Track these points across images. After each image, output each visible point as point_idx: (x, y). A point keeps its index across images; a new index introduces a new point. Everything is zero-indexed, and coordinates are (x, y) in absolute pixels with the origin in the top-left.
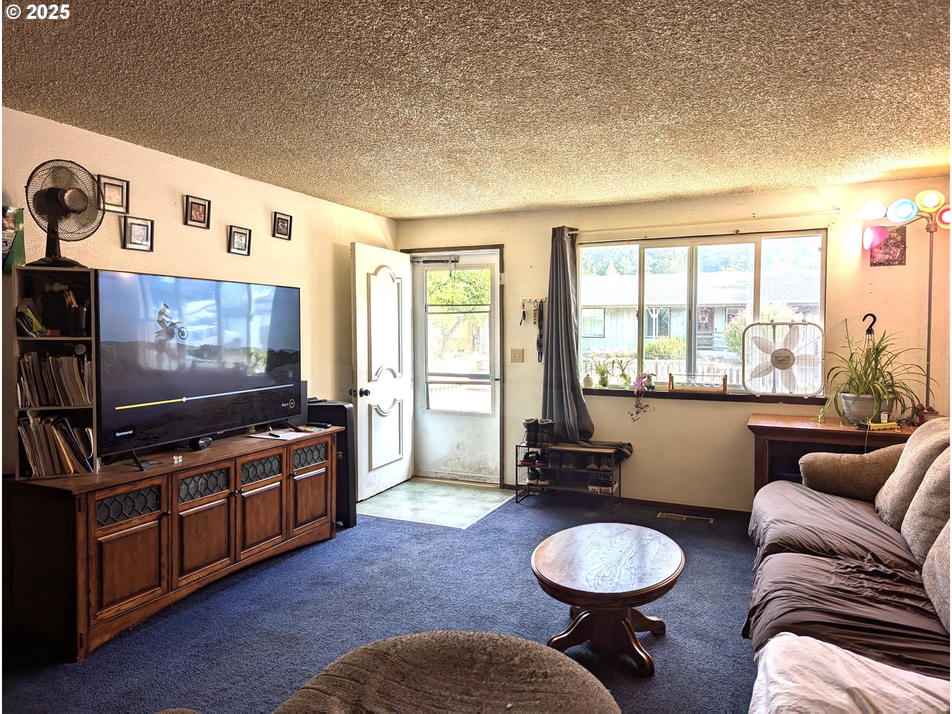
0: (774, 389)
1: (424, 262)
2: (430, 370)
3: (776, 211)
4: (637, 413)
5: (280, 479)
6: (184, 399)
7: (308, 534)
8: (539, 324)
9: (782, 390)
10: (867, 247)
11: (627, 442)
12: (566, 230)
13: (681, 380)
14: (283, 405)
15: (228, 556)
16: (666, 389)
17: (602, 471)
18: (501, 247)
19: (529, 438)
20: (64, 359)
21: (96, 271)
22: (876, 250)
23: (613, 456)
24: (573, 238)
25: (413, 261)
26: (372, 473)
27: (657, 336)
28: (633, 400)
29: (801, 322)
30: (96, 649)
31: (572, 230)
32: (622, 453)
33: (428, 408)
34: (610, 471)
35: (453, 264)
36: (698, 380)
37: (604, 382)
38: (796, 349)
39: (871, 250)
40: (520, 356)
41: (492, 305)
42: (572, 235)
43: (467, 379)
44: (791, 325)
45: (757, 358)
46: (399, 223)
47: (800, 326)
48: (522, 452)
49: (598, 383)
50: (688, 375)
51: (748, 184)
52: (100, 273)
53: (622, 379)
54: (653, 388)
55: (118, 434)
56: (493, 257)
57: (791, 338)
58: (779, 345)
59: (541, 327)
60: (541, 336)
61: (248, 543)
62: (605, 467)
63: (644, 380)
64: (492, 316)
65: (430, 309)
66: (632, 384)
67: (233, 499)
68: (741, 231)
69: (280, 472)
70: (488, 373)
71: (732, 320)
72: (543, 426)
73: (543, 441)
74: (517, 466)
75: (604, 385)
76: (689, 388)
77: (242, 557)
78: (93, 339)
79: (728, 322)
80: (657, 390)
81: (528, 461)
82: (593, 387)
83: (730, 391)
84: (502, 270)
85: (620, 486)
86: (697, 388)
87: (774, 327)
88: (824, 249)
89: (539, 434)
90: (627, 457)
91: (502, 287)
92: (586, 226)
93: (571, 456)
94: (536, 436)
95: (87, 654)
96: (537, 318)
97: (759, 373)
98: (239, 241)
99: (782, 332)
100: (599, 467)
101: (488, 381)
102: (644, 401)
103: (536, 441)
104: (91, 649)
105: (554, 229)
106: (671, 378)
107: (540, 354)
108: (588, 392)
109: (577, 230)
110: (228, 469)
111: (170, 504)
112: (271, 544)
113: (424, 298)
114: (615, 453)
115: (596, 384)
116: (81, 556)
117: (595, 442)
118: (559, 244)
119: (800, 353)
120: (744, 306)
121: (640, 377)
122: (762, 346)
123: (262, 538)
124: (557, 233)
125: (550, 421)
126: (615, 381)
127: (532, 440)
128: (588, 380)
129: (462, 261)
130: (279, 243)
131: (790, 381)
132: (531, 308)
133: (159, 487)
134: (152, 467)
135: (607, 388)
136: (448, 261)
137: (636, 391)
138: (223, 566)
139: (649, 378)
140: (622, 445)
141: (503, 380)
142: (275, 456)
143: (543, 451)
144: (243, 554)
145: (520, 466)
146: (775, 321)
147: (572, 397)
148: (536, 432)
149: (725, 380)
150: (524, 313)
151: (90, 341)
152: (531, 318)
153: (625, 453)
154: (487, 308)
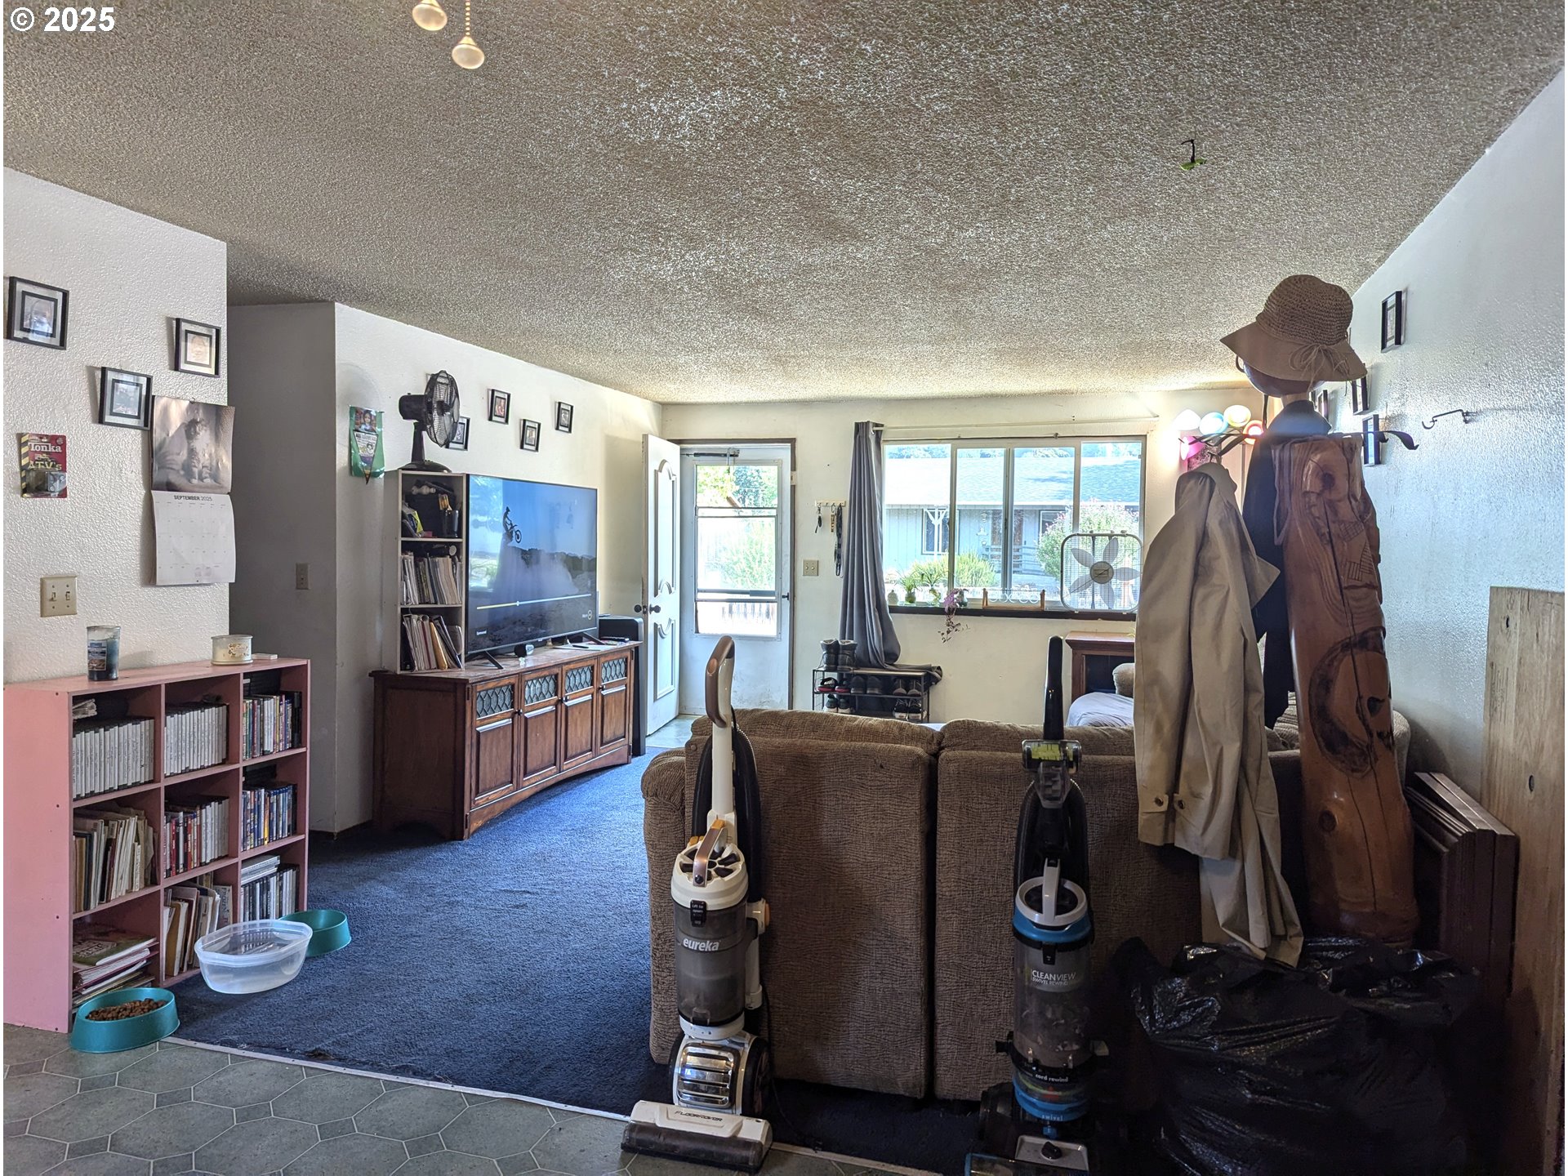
0: (1093, 604)
1: (696, 455)
2: (700, 587)
3: (1094, 415)
4: (948, 632)
5: (591, 691)
6: (518, 603)
7: (611, 754)
8: (838, 531)
9: (1101, 606)
10: (1184, 458)
11: (937, 665)
12: (871, 425)
13: (996, 596)
14: (584, 616)
15: (555, 764)
16: (979, 606)
17: (911, 695)
18: (792, 441)
19: (828, 662)
20: (439, 560)
21: (468, 476)
22: (1193, 460)
23: (923, 679)
24: (878, 434)
25: (683, 454)
26: (657, 703)
27: (940, 552)
28: (944, 618)
29: (1119, 533)
30: (475, 832)
31: (877, 425)
32: (931, 677)
33: (697, 632)
34: (919, 696)
35: (732, 458)
36: (1015, 596)
37: (911, 597)
38: (1115, 562)
39: (1189, 460)
40: (814, 569)
41: (779, 508)
42: (877, 431)
43: (747, 597)
44: (1110, 536)
45: (1077, 571)
46: (665, 408)
47: (1120, 538)
48: (819, 677)
49: (904, 600)
50: (1003, 590)
51: (1068, 387)
52: (471, 478)
53: (932, 595)
54: (965, 604)
55: (478, 634)
56: (784, 452)
57: (1111, 550)
58: (1099, 558)
59: (839, 535)
60: (839, 546)
61: (569, 755)
62: (914, 691)
63: (955, 596)
64: (779, 521)
65: (700, 512)
66: (942, 601)
67: (559, 707)
68: (1061, 434)
69: (592, 684)
70: (773, 588)
71: (1049, 529)
72: (845, 647)
73: (844, 664)
74: (814, 693)
75: (912, 602)
76: (1004, 604)
77: (565, 767)
78: (463, 540)
79: (1043, 532)
80: (969, 607)
81: (826, 688)
82: (898, 604)
83: (1047, 607)
84: (794, 468)
85: (928, 714)
86: (1013, 605)
87: (1094, 537)
88: (1143, 456)
89: (840, 656)
90: (937, 681)
91: (793, 488)
92: (892, 422)
93: (877, 679)
94: (837, 658)
95: (470, 835)
96: (835, 525)
97: (1078, 588)
98: (531, 435)
99: (1102, 543)
100: (907, 691)
101: (773, 598)
102: (956, 619)
103: (836, 664)
104: (471, 831)
105: (857, 425)
106: (985, 593)
107: (838, 566)
108: (894, 610)
109: (882, 426)
110: (556, 676)
111: (520, 704)
112: (584, 759)
113: (694, 499)
114: (925, 676)
115: (902, 601)
116: (468, 742)
117: (901, 666)
118: (863, 441)
119: (1119, 566)
120: (1062, 509)
121: (951, 592)
122: (1081, 557)
123: (579, 751)
124: (861, 429)
125: (852, 642)
126: (923, 597)
127: (832, 664)
128: (893, 595)
129: (741, 456)
130: (561, 436)
131: (1110, 596)
132: (828, 514)
133: (513, 686)
134: (510, 666)
135: (914, 605)
136: (725, 455)
137: (947, 608)
138: (550, 775)
139: (961, 593)
140: (930, 668)
141: (792, 597)
142: (588, 666)
143: (840, 676)
144: (566, 765)
145: (817, 693)
146: (1095, 532)
147: (877, 614)
148: (837, 654)
149: (1042, 595)
150: (820, 519)
151: (461, 543)
152: (828, 524)
153: (934, 677)
154: (774, 512)
